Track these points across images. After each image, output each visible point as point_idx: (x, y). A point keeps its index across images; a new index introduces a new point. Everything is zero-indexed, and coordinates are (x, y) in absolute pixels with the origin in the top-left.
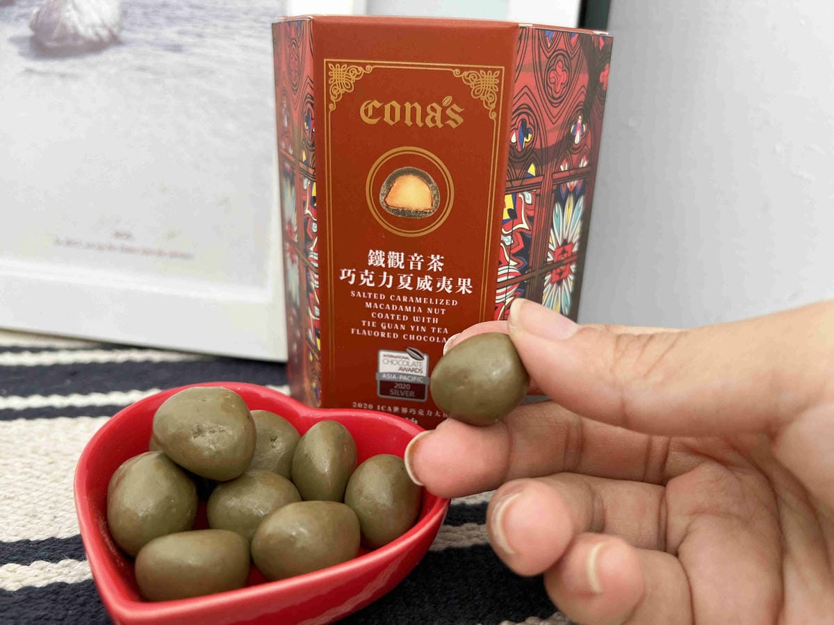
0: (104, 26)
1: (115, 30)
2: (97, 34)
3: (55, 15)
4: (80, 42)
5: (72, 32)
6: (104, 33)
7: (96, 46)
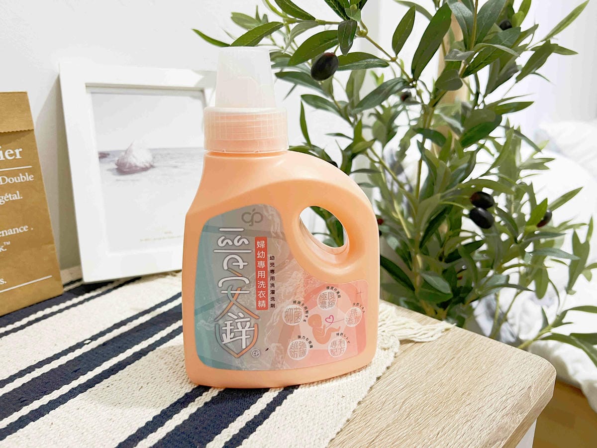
0: (147, 162)
1: (152, 163)
2: (145, 165)
3: (126, 160)
4: (139, 168)
5: (134, 165)
6: (148, 165)
7: (145, 169)
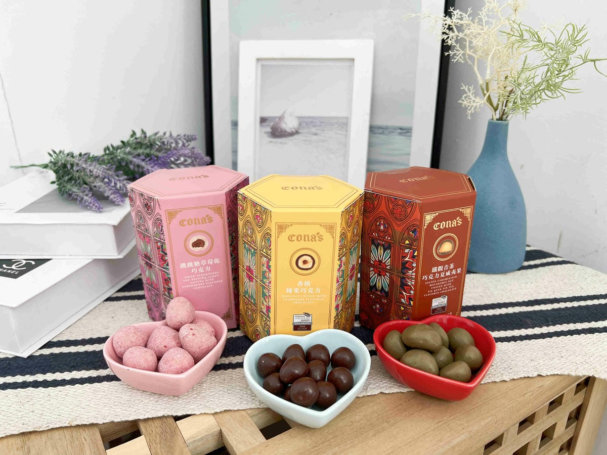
0: (294, 128)
1: (297, 130)
2: (292, 131)
3: (279, 125)
4: (286, 133)
5: (284, 130)
6: (294, 130)
7: (292, 134)
